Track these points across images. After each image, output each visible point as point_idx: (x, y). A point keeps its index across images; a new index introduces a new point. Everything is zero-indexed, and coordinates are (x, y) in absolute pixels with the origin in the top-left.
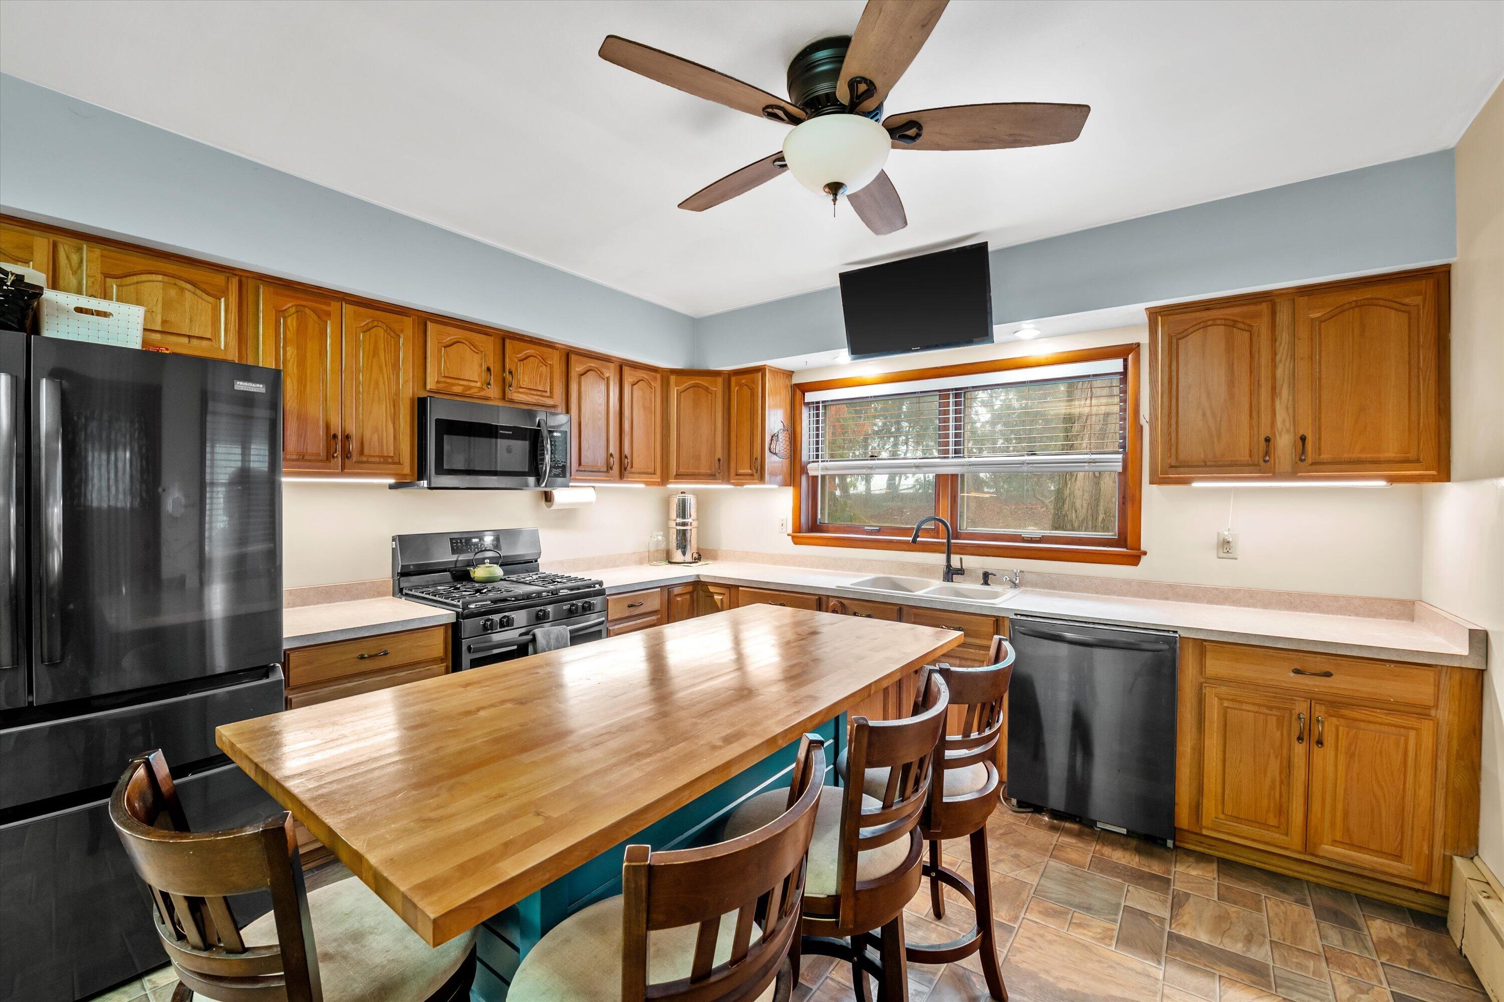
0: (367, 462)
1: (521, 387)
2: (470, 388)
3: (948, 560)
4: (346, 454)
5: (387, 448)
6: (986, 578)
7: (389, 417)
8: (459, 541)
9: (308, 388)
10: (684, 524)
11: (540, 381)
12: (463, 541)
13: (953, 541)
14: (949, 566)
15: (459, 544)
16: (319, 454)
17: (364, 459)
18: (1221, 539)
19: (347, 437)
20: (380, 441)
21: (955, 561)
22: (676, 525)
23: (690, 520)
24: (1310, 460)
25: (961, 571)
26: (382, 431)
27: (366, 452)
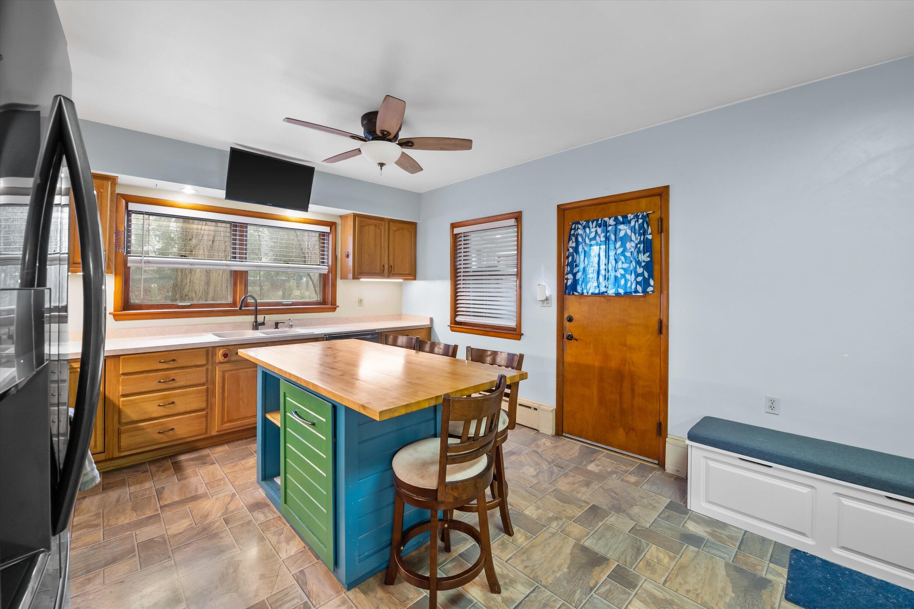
3: (256, 318)
6: (277, 325)
13: (258, 308)
14: (256, 321)
18: (360, 299)
21: (260, 318)
24: (392, 273)
25: (263, 324)
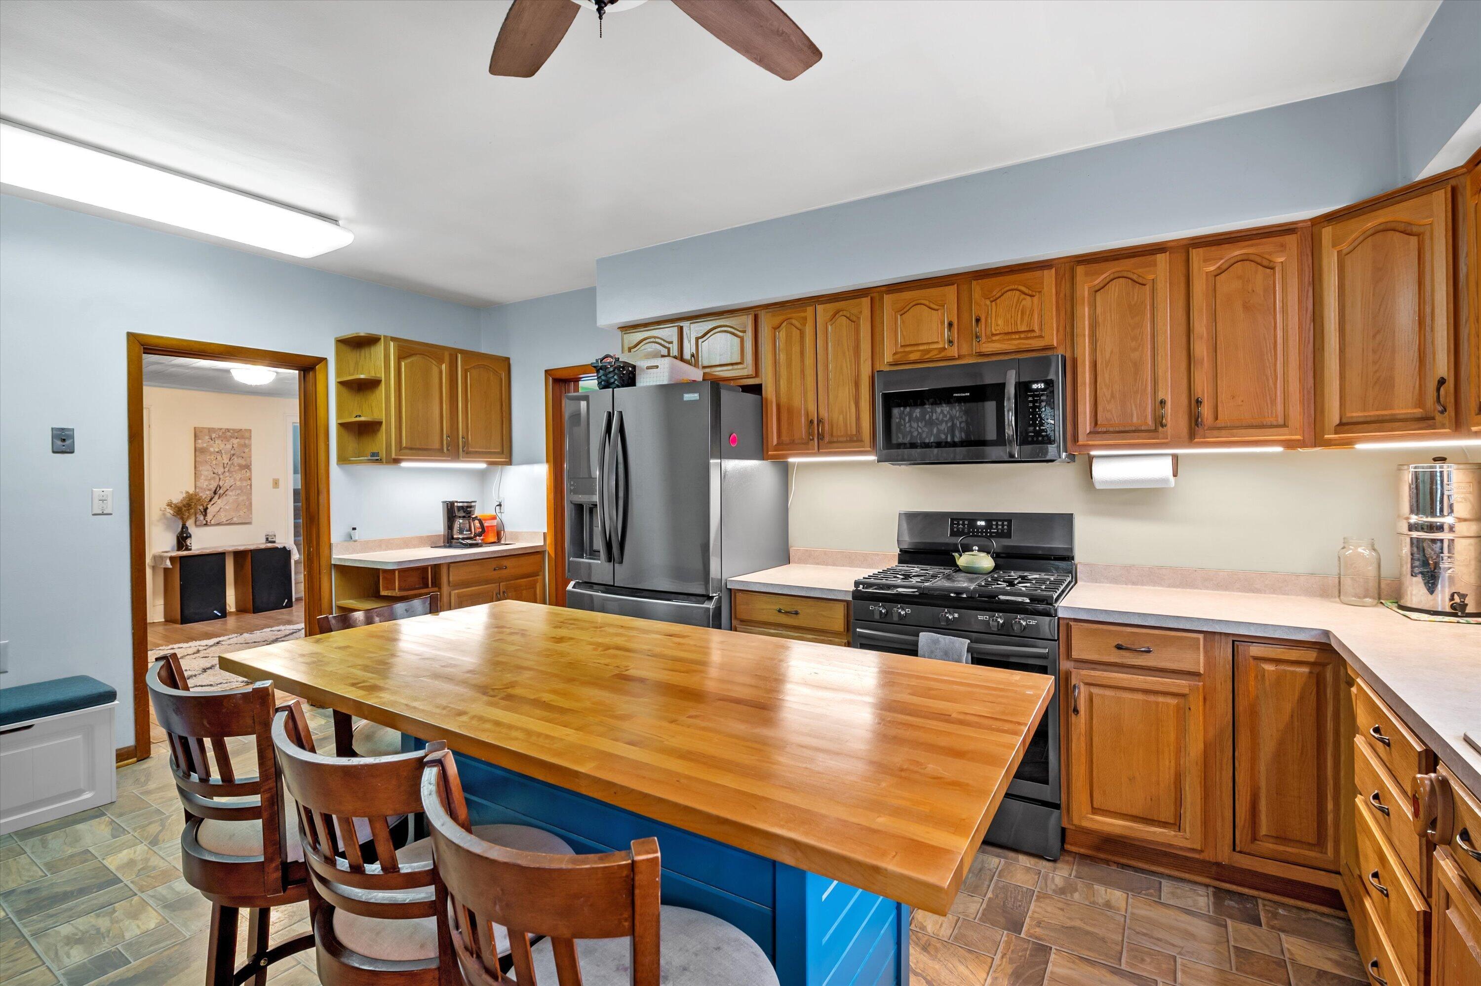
0: (838, 442)
1: (993, 335)
2: (928, 351)
4: (821, 437)
5: (851, 427)
7: (852, 399)
8: (961, 522)
9: (794, 384)
10: (1432, 528)
11: (1022, 319)
12: (966, 522)
15: (961, 526)
16: (803, 439)
17: (835, 439)
19: (820, 421)
20: (845, 420)
22: (1410, 530)
23: (1448, 520)
26: (846, 412)
27: (835, 433)
